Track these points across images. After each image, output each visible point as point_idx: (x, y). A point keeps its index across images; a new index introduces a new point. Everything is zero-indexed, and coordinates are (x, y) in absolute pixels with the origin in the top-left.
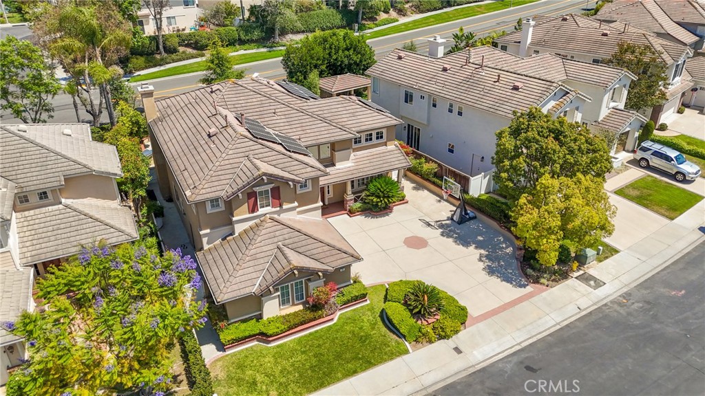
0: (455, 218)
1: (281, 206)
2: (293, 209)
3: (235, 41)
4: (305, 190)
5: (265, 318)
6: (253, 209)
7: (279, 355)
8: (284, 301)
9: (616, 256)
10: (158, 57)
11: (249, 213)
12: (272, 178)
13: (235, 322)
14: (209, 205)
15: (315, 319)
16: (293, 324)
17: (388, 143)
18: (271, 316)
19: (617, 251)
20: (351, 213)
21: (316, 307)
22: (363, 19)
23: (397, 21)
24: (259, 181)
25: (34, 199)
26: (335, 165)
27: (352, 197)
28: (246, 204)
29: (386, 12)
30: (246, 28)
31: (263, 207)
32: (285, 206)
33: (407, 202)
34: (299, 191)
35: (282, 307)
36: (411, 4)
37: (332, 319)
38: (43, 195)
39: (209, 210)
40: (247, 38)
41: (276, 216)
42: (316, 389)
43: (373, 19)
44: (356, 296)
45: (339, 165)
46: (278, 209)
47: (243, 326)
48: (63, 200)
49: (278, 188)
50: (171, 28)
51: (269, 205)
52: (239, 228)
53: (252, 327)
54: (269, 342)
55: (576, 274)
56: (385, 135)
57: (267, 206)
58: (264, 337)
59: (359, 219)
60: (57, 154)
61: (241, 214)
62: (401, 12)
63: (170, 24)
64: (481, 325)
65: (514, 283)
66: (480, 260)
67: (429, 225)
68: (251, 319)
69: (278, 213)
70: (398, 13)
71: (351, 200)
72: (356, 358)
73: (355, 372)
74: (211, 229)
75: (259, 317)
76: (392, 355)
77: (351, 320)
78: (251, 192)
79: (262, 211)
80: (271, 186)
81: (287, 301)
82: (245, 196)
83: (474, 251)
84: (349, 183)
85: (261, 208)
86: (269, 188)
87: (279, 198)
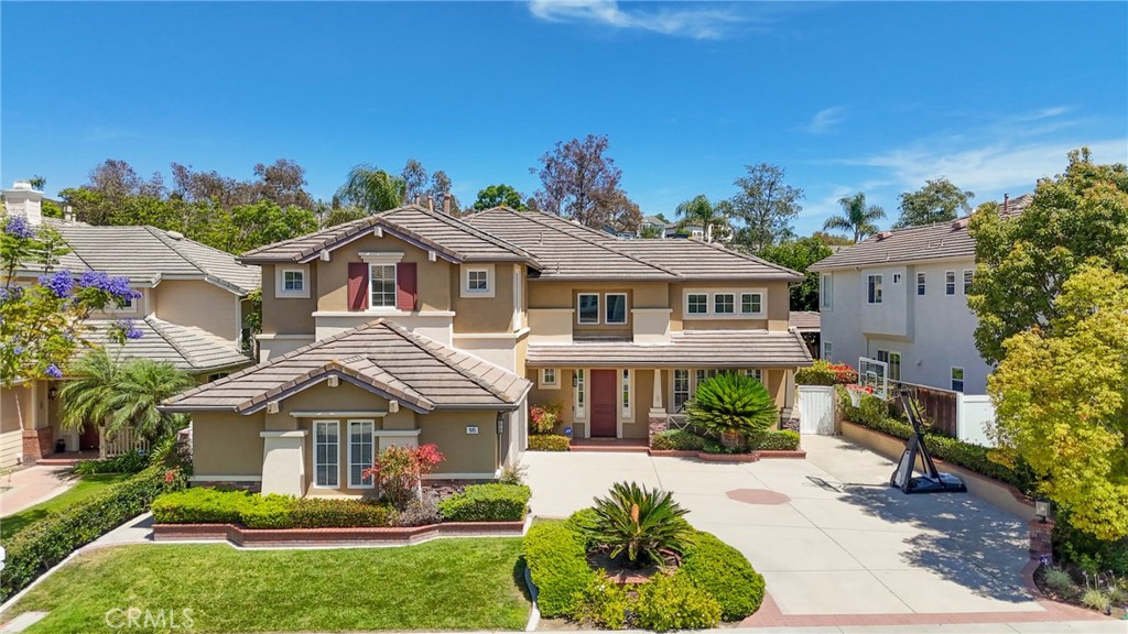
0: (898, 481)
1: (416, 308)
4: (478, 294)
5: (266, 491)
6: (358, 303)
8: (322, 462)
11: (349, 310)
12: (395, 234)
15: (362, 523)
16: (309, 522)
17: (770, 323)
20: (654, 449)
21: (389, 500)
24: (368, 235)
26: (632, 340)
27: (662, 413)
28: (346, 286)
31: (381, 304)
32: (426, 311)
33: (803, 456)
34: (465, 291)
35: (314, 486)
37: (406, 536)
39: (281, 291)
41: (397, 325)
45: (644, 340)
46: (408, 313)
47: (210, 493)
48: (153, 317)
49: (413, 266)
51: (393, 304)
52: (325, 335)
53: (226, 502)
54: (244, 542)
56: (763, 304)
57: (387, 304)
58: (234, 525)
61: (333, 304)
65: (984, 589)
66: (911, 542)
67: (824, 485)
68: (238, 486)
69: (409, 322)
71: (661, 420)
74: (278, 333)
75: (255, 488)
76: (470, 620)
77: (445, 550)
78: (355, 260)
79: (372, 310)
80: (398, 257)
81: (327, 477)
82: (345, 270)
83: (909, 529)
84: (658, 373)
85: (375, 304)
86: (392, 259)
87: (413, 291)
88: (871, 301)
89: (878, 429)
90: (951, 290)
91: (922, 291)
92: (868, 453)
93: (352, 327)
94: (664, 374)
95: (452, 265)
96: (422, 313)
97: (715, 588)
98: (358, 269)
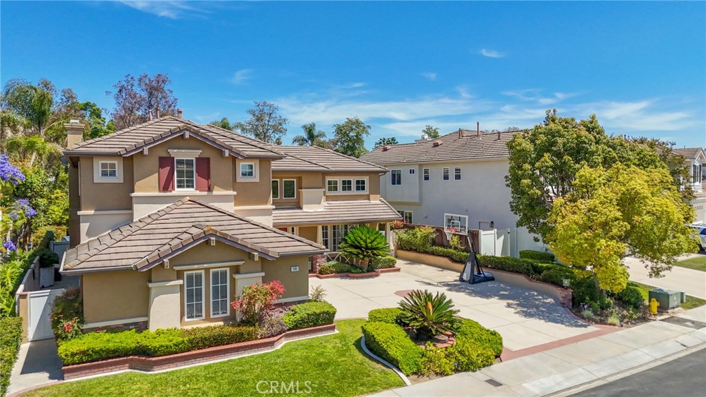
0: (465, 277)
1: (210, 189)
2: (228, 198)
4: (248, 180)
5: (153, 328)
6: (166, 186)
8: (193, 303)
11: (160, 191)
12: (198, 137)
13: (96, 330)
14: (98, 171)
17: (371, 196)
18: (164, 327)
20: (322, 274)
24: (178, 137)
26: (301, 208)
28: (157, 174)
31: (184, 187)
32: (217, 192)
33: (399, 270)
34: (240, 178)
35: (186, 319)
37: (271, 344)
39: (98, 177)
44: (315, 314)
45: (308, 209)
46: (205, 193)
49: (208, 160)
51: (193, 187)
52: (141, 211)
53: (129, 339)
55: (659, 318)
56: (367, 185)
57: (188, 186)
58: (143, 356)
59: (333, 280)
61: (147, 187)
65: (567, 324)
66: (509, 307)
67: (429, 284)
71: (323, 257)
74: (96, 210)
75: (142, 327)
76: (373, 387)
78: (164, 155)
79: (178, 191)
80: (197, 153)
81: (195, 312)
82: (157, 163)
84: (320, 228)
85: (179, 187)
86: (192, 155)
87: (208, 177)
88: (394, 183)
89: (426, 252)
90: (446, 178)
91: (427, 178)
92: (423, 266)
93: (164, 206)
94: (325, 228)
95: (233, 160)
96: (215, 193)
98: (166, 162)
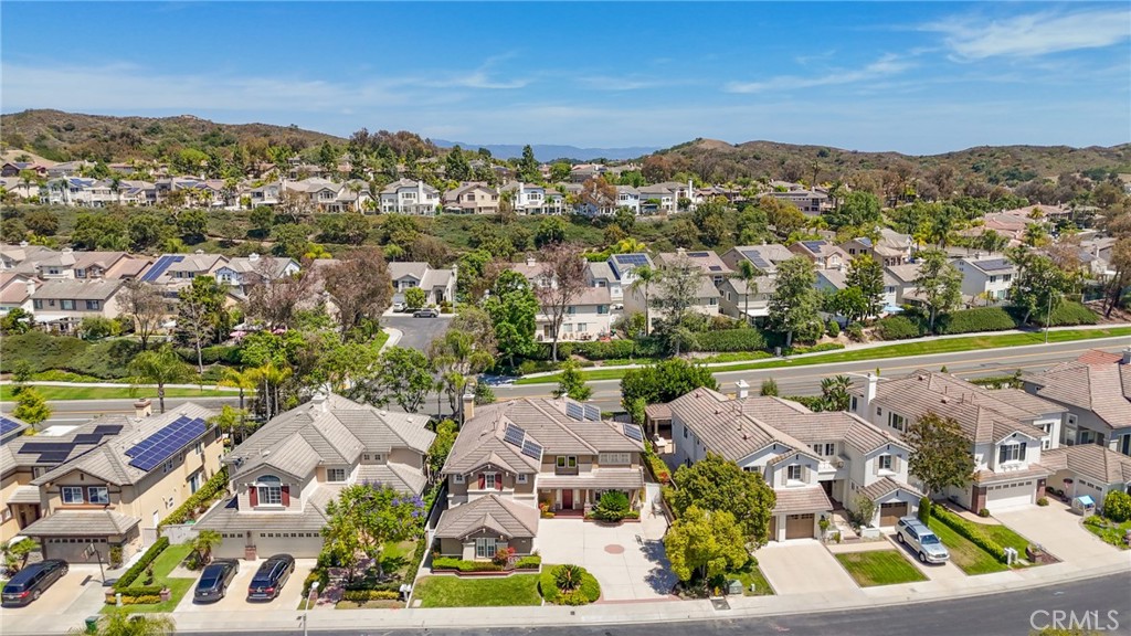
1: (501, 489)
2: (511, 493)
3: (629, 354)
4: (522, 482)
5: (464, 559)
6: (482, 487)
7: (461, 583)
8: (480, 551)
9: (767, 597)
10: (549, 362)
11: (479, 489)
12: (495, 467)
13: (445, 557)
14: (455, 477)
15: (494, 570)
16: (479, 569)
17: (632, 465)
18: (468, 560)
19: (772, 593)
20: (587, 519)
21: (500, 562)
22: (793, 341)
23: (843, 347)
24: (485, 467)
25: (372, 458)
26: (578, 475)
27: (589, 505)
28: (477, 482)
29: (833, 335)
30: (644, 343)
31: (489, 487)
32: (504, 490)
33: (639, 522)
34: (518, 481)
35: (476, 558)
36: (873, 328)
37: (508, 574)
38: (378, 457)
39: (455, 481)
40: (643, 352)
41: (496, 496)
42: (469, 606)
43: (811, 342)
44: (531, 564)
45: (583, 476)
46: (499, 491)
47: (449, 560)
48: (388, 463)
49: (501, 475)
50: (580, 333)
51: (493, 487)
52: (471, 498)
53: (454, 563)
54: (461, 575)
55: (715, 598)
56: (629, 458)
57: (491, 487)
58: (458, 570)
59: (591, 525)
60: (395, 432)
61: (473, 488)
62: (855, 338)
63: (580, 330)
64: (604, 606)
65: (659, 590)
66: (651, 571)
67: (639, 540)
68: (455, 557)
69: (499, 494)
70: (850, 338)
71: (588, 508)
72: (504, 599)
73: (498, 605)
74: (456, 495)
75: (461, 558)
76: (528, 603)
77: (519, 578)
78: (481, 473)
79: (487, 489)
81: (481, 554)
82: (478, 477)
83: (654, 565)
84: (588, 490)
85: (487, 487)
86: (494, 473)
87: (501, 483)
88: (685, 436)
93: (480, 496)
95: (513, 476)
97: (587, 594)
98: (482, 476)
